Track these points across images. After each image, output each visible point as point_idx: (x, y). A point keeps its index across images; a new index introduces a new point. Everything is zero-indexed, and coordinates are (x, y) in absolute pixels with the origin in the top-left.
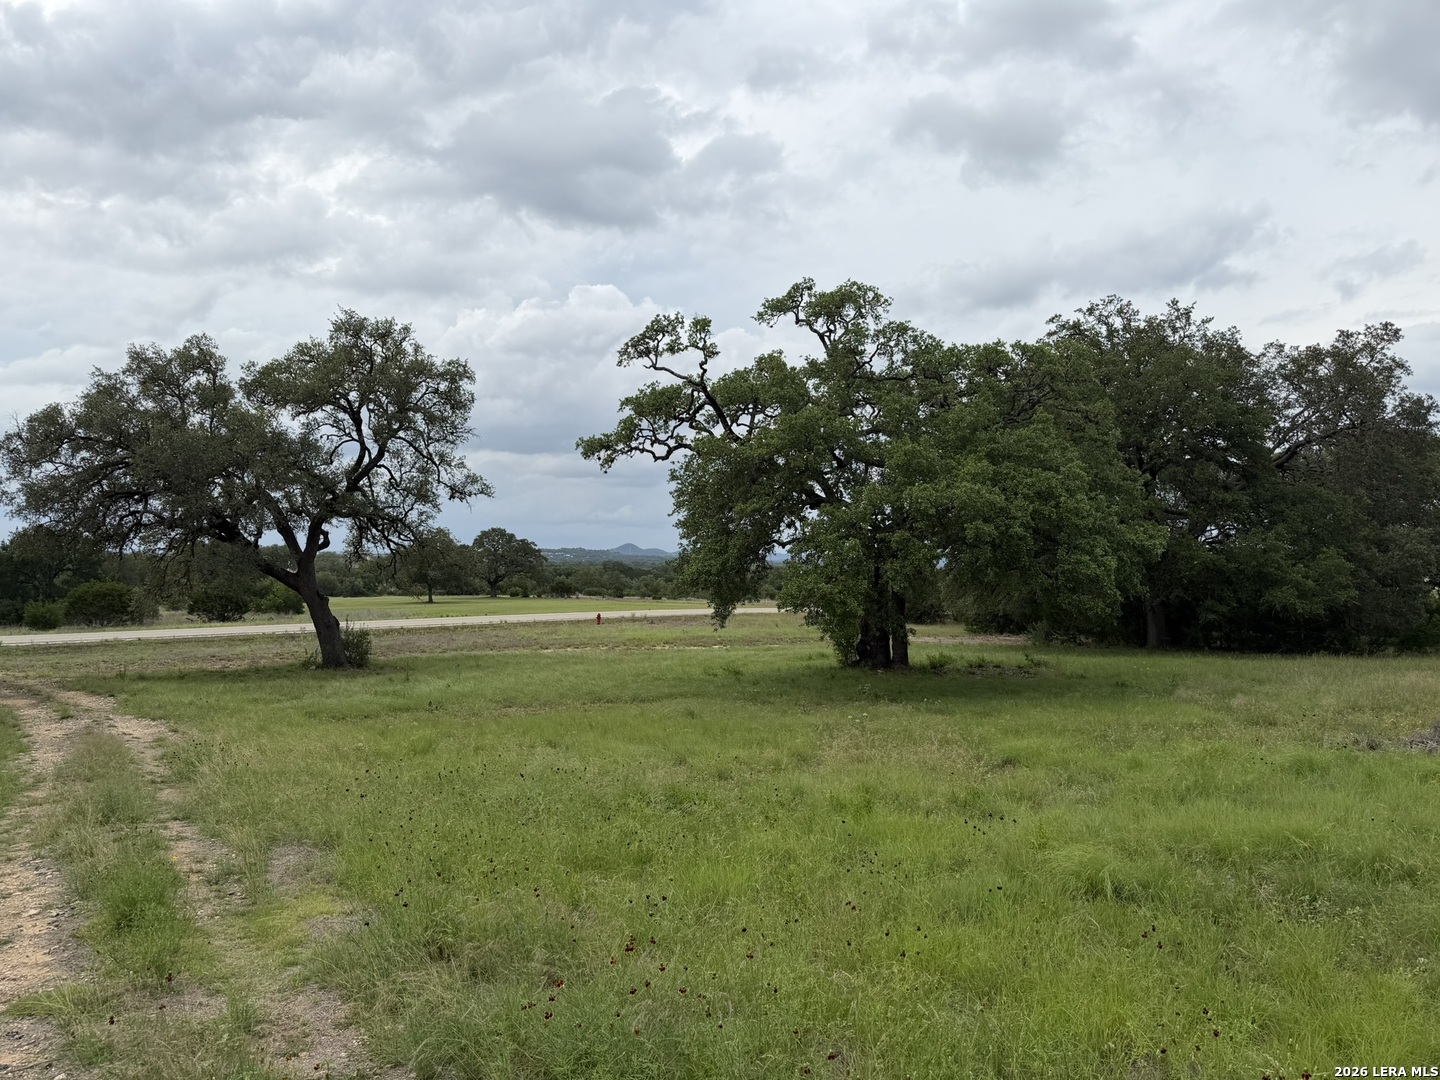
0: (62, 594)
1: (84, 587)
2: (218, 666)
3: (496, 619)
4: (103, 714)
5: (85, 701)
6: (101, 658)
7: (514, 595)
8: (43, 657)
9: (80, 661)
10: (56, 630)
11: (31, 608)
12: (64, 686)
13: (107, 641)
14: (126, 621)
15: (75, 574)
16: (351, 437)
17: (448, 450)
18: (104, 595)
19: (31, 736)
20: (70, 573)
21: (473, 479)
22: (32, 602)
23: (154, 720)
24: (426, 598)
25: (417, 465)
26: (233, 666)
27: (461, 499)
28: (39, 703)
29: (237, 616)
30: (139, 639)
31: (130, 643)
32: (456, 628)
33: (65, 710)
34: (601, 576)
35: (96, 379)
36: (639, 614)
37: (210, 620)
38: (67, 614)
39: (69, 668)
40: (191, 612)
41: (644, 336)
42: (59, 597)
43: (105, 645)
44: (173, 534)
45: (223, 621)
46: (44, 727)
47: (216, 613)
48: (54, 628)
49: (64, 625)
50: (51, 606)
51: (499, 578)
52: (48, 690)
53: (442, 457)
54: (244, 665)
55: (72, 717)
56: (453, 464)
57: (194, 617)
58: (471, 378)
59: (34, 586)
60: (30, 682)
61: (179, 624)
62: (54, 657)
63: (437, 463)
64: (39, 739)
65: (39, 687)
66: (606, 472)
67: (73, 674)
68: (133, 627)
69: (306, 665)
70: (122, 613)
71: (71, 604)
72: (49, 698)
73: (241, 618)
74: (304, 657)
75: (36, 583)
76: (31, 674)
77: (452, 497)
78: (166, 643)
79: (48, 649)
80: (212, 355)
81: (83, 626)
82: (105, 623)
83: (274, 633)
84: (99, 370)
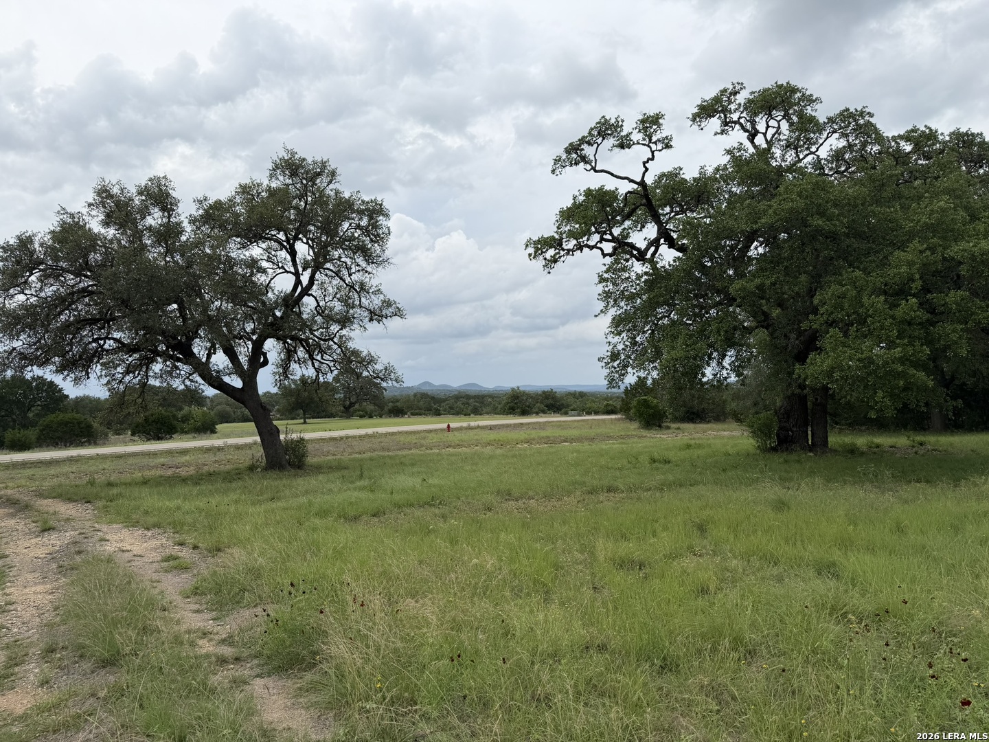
0: (33, 424)
1: (51, 417)
2: (169, 473)
3: (370, 431)
4: (88, 524)
5: (65, 509)
6: (70, 470)
7: (362, 417)
8: (22, 471)
9: (52, 472)
10: (30, 451)
11: (9, 435)
12: (41, 495)
13: (72, 457)
14: (84, 442)
15: (43, 409)
16: (285, 269)
17: (367, 280)
18: (66, 424)
19: (7, 556)
20: (39, 408)
21: (388, 304)
22: (10, 430)
23: (148, 529)
24: (302, 421)
25: (338, 296)
26: (183, 472)
27: (379, 321)
28: (17, 512)
29: (168, 436)
30: (98, 455)
31: (91, 458)
32: (342, 438)
33: (46, 522)
34: (418, 402)
35: (62, 217)
36: (473, 424)
37: (149, 440)
38: (38, 439)
39: (44, 479)
40: (133, 435)
41: (583, 140)
42: (32, 427)
43: (71, 460)
44: (130, 359)
45: (158, 440)
46: (23, 543)
47: (152, 434)
48: (29, 449)
49: (37, 447)
50: (26, 432)
51: (352, 404)
52: (26, 499)
53: (362, 285)
54: (191, 471)
55: (54, 529)
56: (371, 291)
57: (136, 438)
58: (387, 216)
59: (13, 418)
60: (9, 492)
61: (125, 443)
62: (30, 470)
63: (358, 290)
64: (17, 561)
65: (17, 496)
66: (549, 273)
67: (47, 484)
68: (90, 447)
69: (252, 468)
70: (81, 436)
71: (41, 431)
72: (27, 507)
73: (171, 437)
74: (248, 463)
75: (14, 417)
76: (10, 484)
77: (371, 320)
78: (119, 457)
79: (24, 465)
80: (168, 195)
81: (51, 447)
82: (68, 445)
83: (203, 447)
84: (64, 209)
